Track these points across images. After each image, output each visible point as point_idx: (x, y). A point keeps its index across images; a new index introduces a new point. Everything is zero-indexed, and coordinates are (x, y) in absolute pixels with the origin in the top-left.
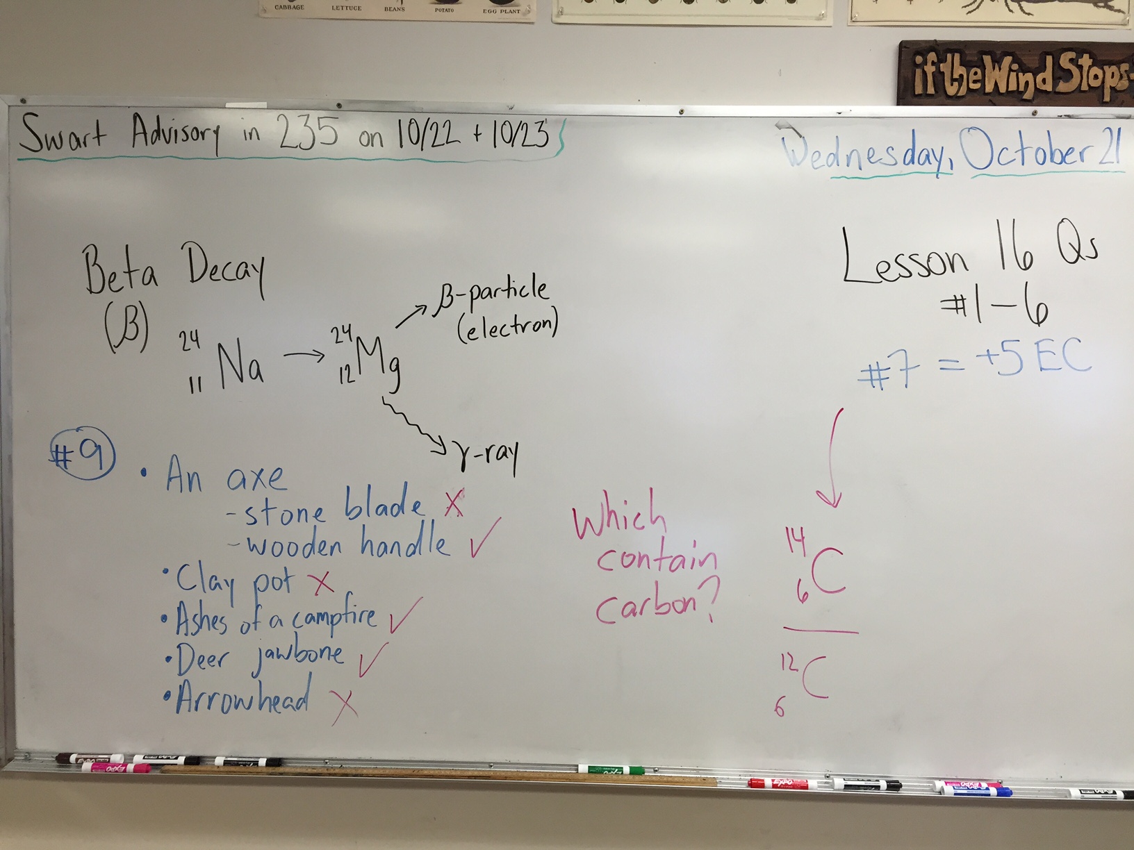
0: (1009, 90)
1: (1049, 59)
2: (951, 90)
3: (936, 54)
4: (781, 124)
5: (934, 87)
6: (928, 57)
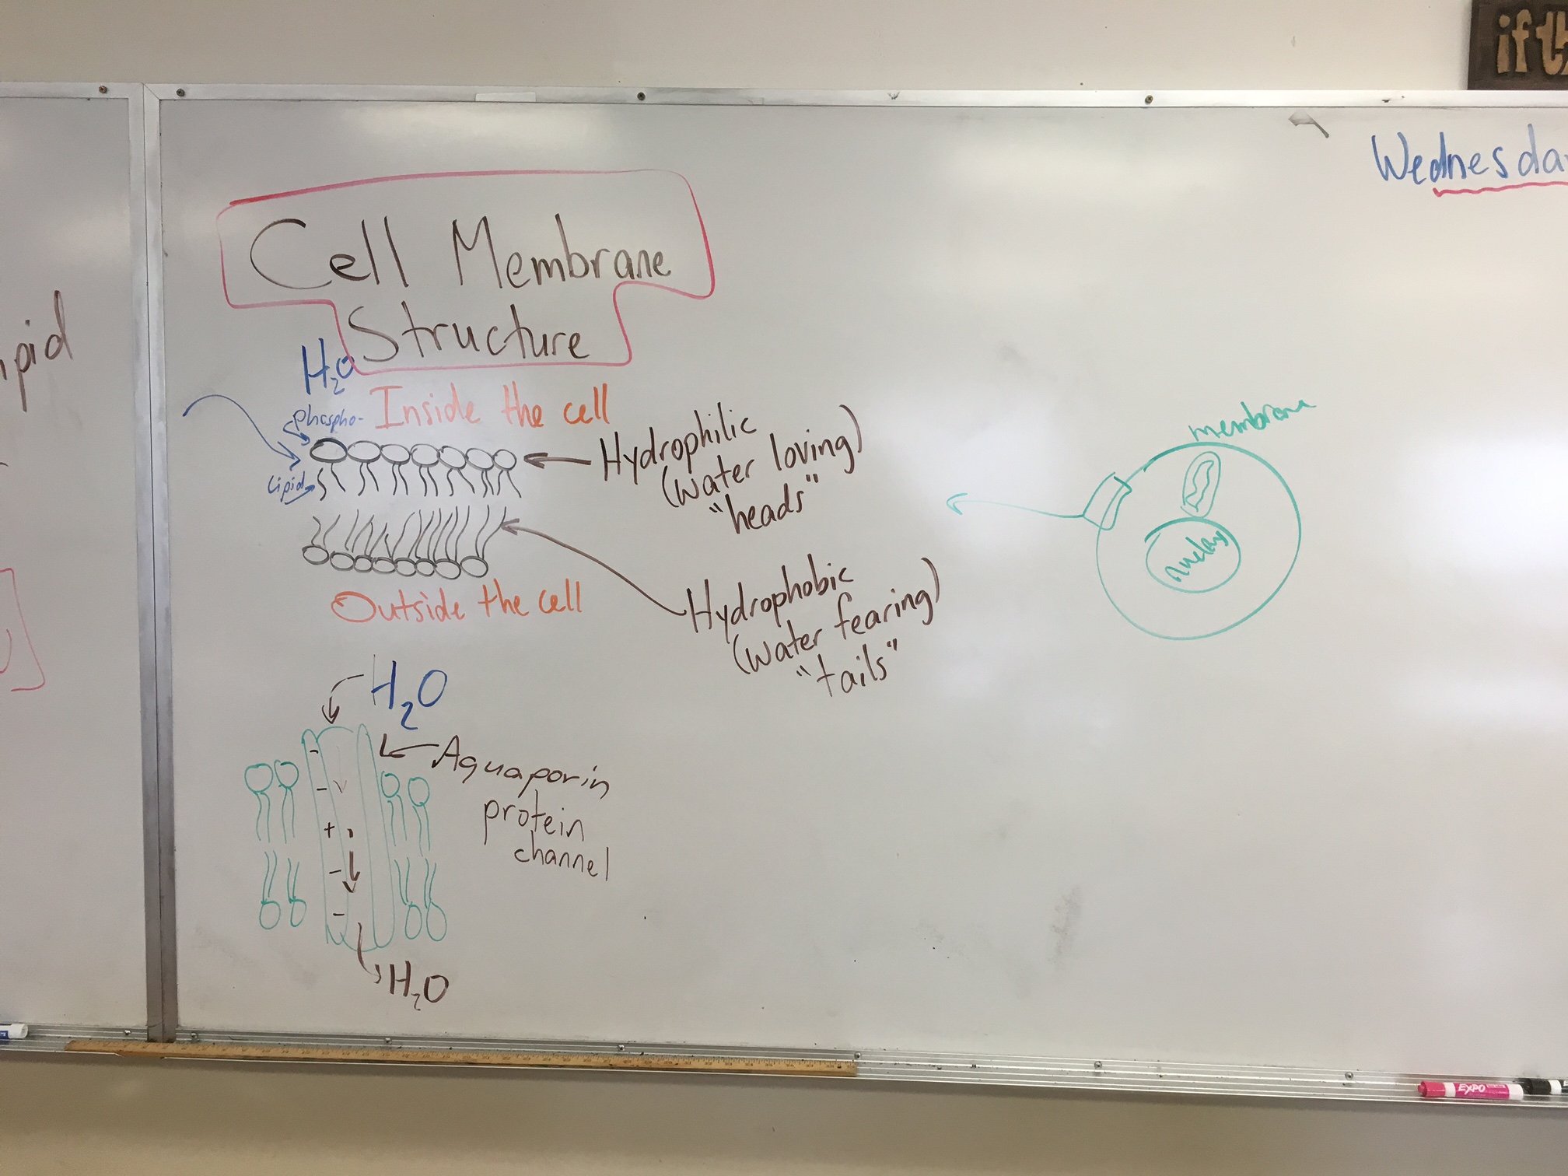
2: (1552, 66)
3: (1530, 12)
4: (1298, 117)
5: (1527, 63)
6: (1519, 15)
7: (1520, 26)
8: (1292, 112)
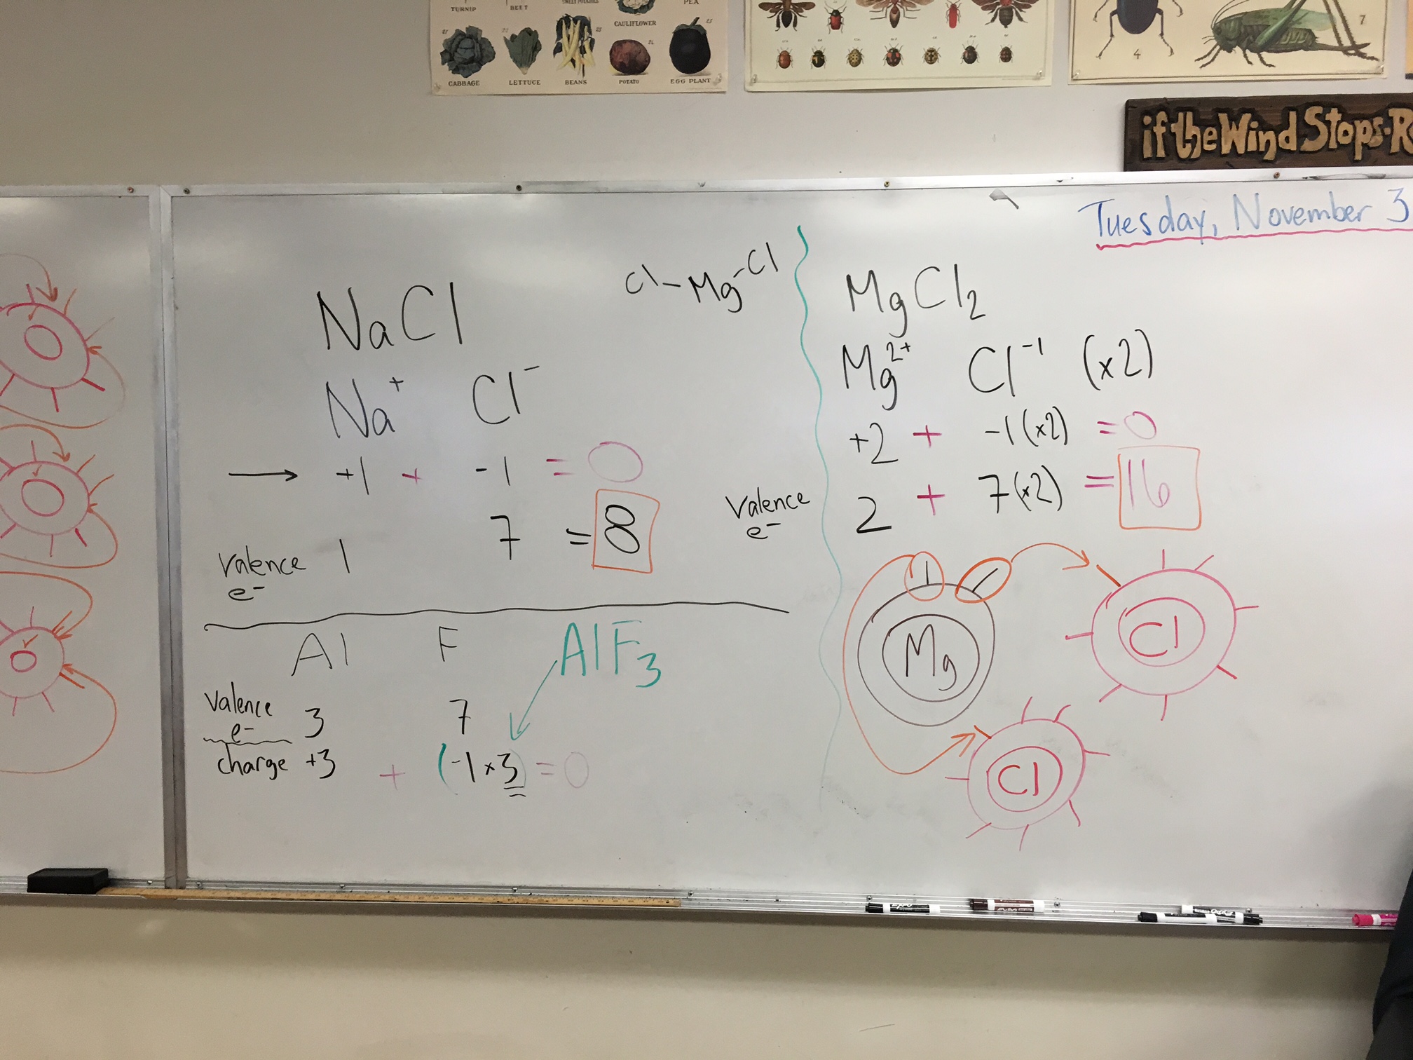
0: (1249, 150)
1: (1293, 116)
2: (1184, 152)
3: (1167, 113)
4: (996, 194)
5: (1165, 150)
6: (1157, 117)
7: (1159, 124)
8: (991, 191)
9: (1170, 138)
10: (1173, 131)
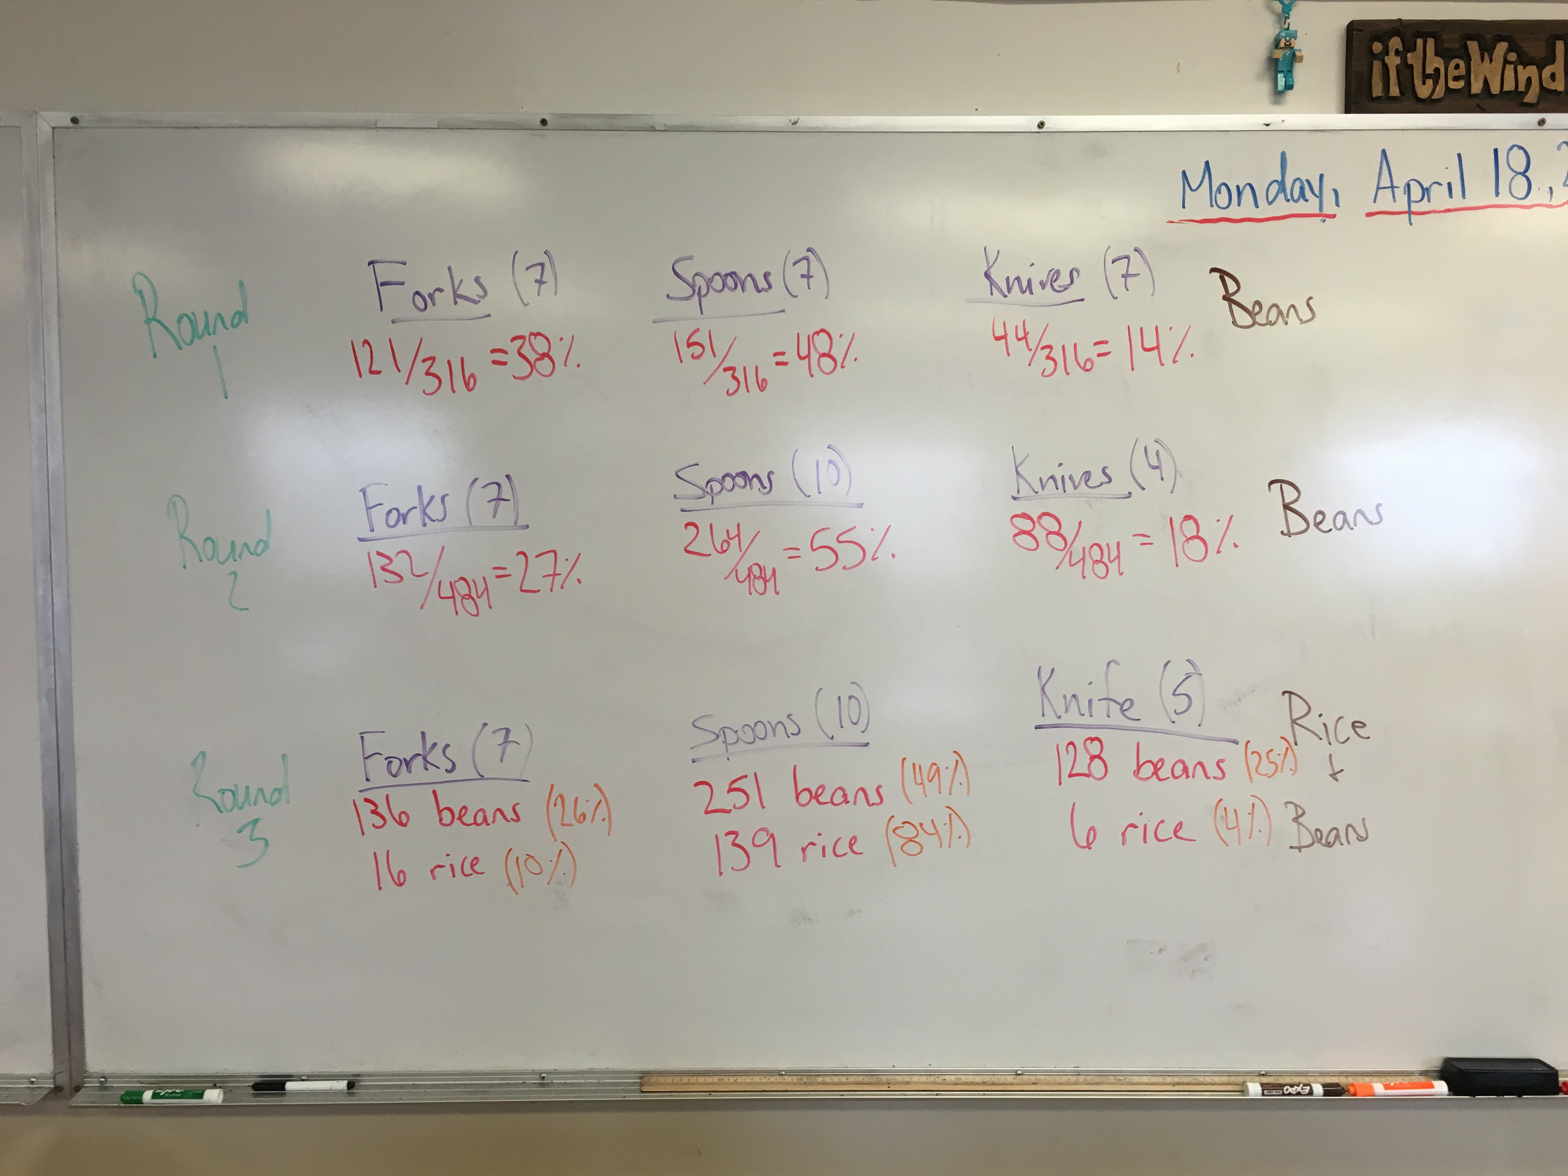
0: (1506, 89)
1: (1560, 46)
2: (1423, 91)
3: (1402, 41)
5: (1400, 89)
6: (1390, 43)
7: (1392, 53)
9: (1405, 70)
10: (1410, 62)
